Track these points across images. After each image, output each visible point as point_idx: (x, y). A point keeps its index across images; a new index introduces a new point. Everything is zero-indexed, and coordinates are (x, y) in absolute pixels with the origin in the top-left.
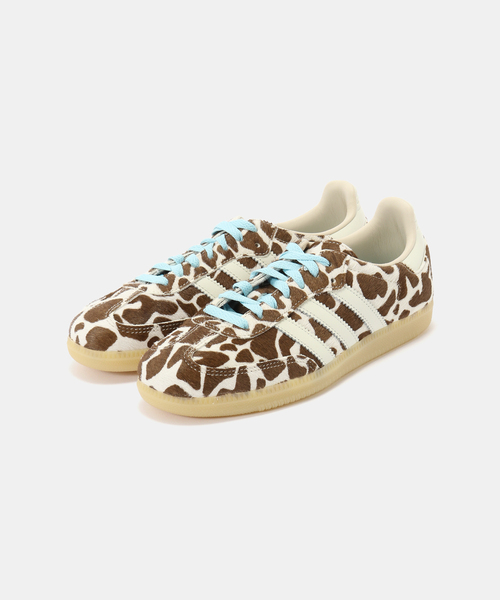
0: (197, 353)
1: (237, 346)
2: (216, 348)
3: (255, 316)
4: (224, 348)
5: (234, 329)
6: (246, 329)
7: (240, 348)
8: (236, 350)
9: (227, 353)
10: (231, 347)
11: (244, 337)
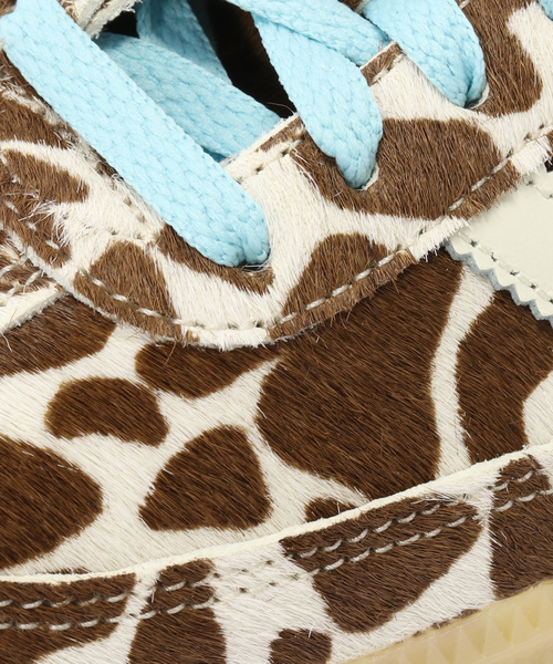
5: (168, 267)
6: (248, 273)
7: (187, 418)
8: (160, 431)
9: (94, 454)
11: (224, 340)
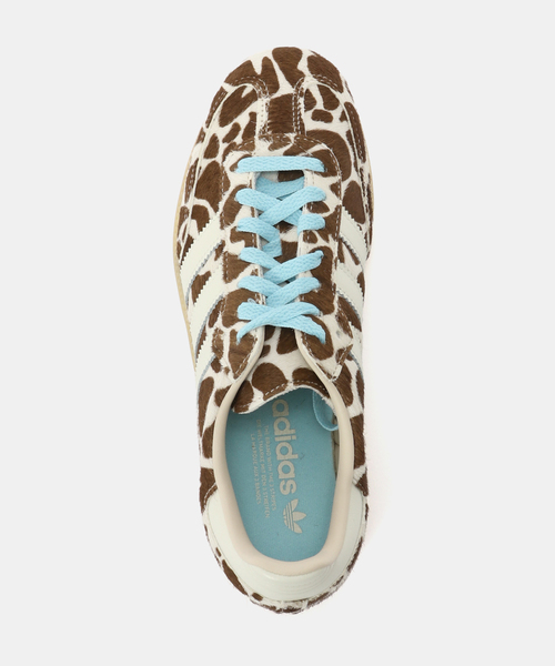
0: (253, 97)
1: (226, 145)
2: (243, 120)
3: (241, 187)
4: (236, 128)
5: (247, 153)
6: (234, 167)
7: (223, 146)
8: (224, 141)
9: (228, 128)
10: (229, 138)
11: (230, 154)
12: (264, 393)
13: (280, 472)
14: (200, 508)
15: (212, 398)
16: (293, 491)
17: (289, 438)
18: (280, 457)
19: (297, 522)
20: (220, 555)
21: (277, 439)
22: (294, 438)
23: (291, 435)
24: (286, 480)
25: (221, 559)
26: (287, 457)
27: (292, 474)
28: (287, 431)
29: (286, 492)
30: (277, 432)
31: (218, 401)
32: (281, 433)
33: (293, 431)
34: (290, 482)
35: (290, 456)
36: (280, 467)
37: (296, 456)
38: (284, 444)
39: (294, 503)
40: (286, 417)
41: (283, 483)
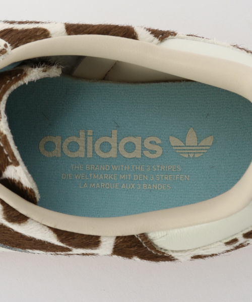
12: (8, 164)
13: (132, 155)
14: (167, 263)
15: (16, 227)
16: (159, 141)
17: (90, 140)
18: (113, 154)
19: (199, 141)
20: (235, 240)
21: (90, 155)
22: (90, 133)
23: (86, 135)
24: (143, 148)
25: (242, 240)
26: (114, 145)
27: (137, 141)
28: (81, 141)
29: (159, 151)
30: (81, 153)
31: (21, 218)
32: (82, 149)
33: (82, 134)
34: (147, 144)
35: (113, 141)
36: (127, 155)
37: (115, 132)
38: (97, 146)
39: (174, 141)
40: (63, 140)
41: (147, 154)
